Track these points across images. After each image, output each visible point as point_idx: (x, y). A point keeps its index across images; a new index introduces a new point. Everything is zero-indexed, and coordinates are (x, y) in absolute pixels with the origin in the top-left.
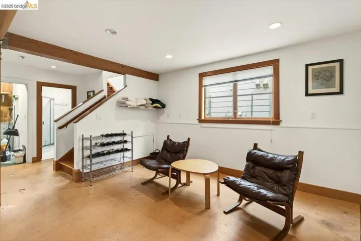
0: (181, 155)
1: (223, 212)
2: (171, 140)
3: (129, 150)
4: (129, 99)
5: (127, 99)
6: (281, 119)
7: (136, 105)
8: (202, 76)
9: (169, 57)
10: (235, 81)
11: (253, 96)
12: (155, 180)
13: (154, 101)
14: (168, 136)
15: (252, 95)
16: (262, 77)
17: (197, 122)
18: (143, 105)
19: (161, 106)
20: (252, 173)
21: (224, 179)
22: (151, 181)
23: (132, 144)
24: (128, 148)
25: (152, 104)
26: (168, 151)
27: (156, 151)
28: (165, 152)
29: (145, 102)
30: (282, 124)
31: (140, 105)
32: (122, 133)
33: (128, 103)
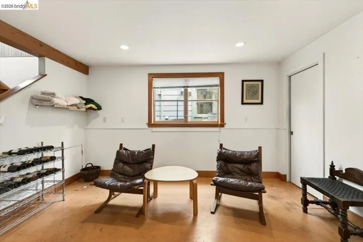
0: (148, 165)
1: (210, 213)
2: (126, 149)
3: (60, 170)
4: (57, 95)
5: (53, 94)
6: (225, 122)
7: (66, 104)
8: (152, 76)
9: (124, 47)
10: (187, 87)
11: (179, 102)
12: (111, 202)
13: (88, 101)
14: (121, 145)
15: (177, 101)
16: (210, 86)
17: (146, 126)
18: (75, 105)
19: (96, 108)
20: (226, 171)
21: (213, 181)
22: (105, 205)
23: (63, 160)
24: (58, 168)
25: (86, 104)
26: (125, 163)
27: (88, 166)
28: (121, 164)
29: (77, 101)
30: (226, 126)
31: (72, 105)
32: (40, 146)
33: (56, 100)
